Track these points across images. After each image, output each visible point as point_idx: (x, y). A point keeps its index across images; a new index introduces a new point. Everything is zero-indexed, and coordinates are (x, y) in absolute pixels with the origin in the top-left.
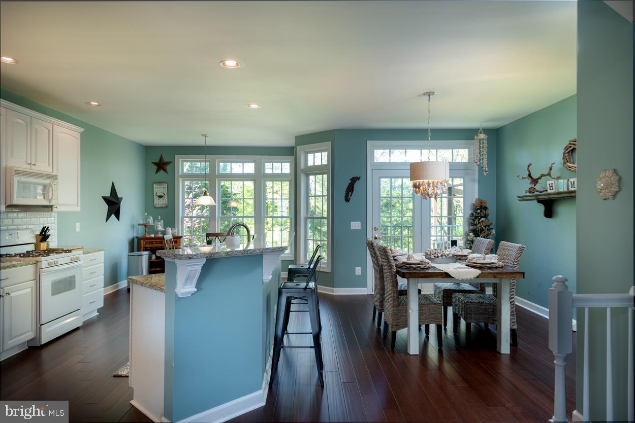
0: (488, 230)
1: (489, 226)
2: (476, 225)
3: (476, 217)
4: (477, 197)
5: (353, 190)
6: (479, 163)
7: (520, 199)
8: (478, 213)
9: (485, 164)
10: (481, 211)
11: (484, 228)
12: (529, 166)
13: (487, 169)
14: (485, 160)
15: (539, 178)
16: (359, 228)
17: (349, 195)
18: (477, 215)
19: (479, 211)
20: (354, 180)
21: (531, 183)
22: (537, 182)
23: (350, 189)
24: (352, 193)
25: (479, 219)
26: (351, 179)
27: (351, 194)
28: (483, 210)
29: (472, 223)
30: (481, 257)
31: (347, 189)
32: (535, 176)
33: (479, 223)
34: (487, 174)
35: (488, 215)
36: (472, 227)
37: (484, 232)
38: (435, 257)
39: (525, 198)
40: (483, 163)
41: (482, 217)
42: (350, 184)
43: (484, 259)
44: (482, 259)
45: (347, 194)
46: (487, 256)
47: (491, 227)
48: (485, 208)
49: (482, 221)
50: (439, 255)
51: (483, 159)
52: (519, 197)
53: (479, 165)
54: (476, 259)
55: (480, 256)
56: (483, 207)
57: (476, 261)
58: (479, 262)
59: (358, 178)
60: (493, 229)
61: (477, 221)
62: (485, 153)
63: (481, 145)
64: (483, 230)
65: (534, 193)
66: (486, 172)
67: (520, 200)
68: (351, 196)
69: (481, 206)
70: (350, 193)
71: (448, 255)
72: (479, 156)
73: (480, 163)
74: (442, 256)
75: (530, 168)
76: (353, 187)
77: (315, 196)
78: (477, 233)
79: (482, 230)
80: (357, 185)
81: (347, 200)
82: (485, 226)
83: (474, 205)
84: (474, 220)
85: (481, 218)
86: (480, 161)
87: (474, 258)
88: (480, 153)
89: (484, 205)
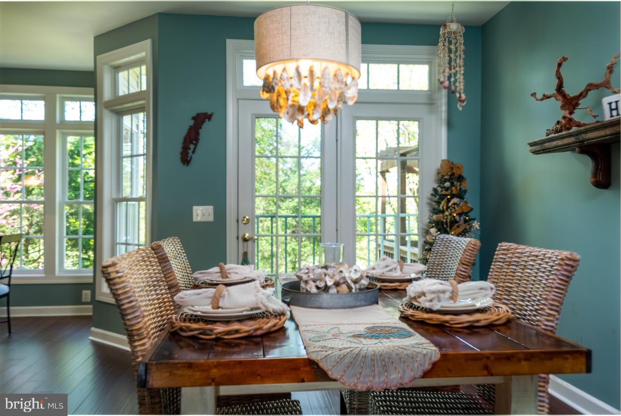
0: (465, 221)
1: (466, 214)
2: (443, 212)
3: (442, 197)
4: (444, 156)
5: (197, 139)
6: (447, 83)
7: (534, 148)
8: (447, 189)
9: (460, 86)
10: (452, 184)
11: (457, 218)
12: (560, 65)
13: (463, 96)
14: (460, 77)
15: (582, 95)
16: (211, 219)
17: (190, 152)
18: (444, 192)
19: (447, 184)
20: (201, 119)
21: (563, 107)
22: (577, 104)
23: (192, 138)
24: (196, 145)
25: (449, 201)
26: (193, 118)
27: (195, 149)
28: (455, 183)
29: (434, 209)
30: (444, 292)
31: (185, 138)
32: (572, 90)
33: (448, 208)
34: (463, 107)
35: (465, 191)
36: (435, 217)
37: (458, 227)
38: (318, 288)
39: (547, 145)
40: (455, 81)
41: (453, 196)
42: (192, 127)
43: (453, 296)
44: (448, 295)
45: (185, 149)
46: (461, 286)
47: (472, 215)
48: (460, 178)
49: (454, 204)
50: (330, 283)
51: (455, 74)
52: (531, 145)
53: (449, 88)
54: (429, 297)
55: (441, 287)
56: (456, 175)
57: (427, 305)
58: (437, 306)
59: (208, 117)
60: (474, 219)
61: (443, 203)
62: (460, 62)
63: (452, 47)
64: (456, 222)
65: (569, 129)
66: (463, 101)
67: (535, 152)
68: (193, 152)
69: (453, 174)
70: (192, 146)
71: (356, 282)
72: (447, 70)
73: (450, 82)
74: (337, 284)
75: (561, 70)
76: (198, 134)
77: (132, 156)
78: (443, 227)
79: (454, 222)
80: (206, 130)
81: (185, 159)
82: (460, 215)
83: (438, 173)
84: (439, 203)
85: (452, 198)
86: (449, 77)
87: (424, 294)
88: (450, 63)
89: (457, 172)
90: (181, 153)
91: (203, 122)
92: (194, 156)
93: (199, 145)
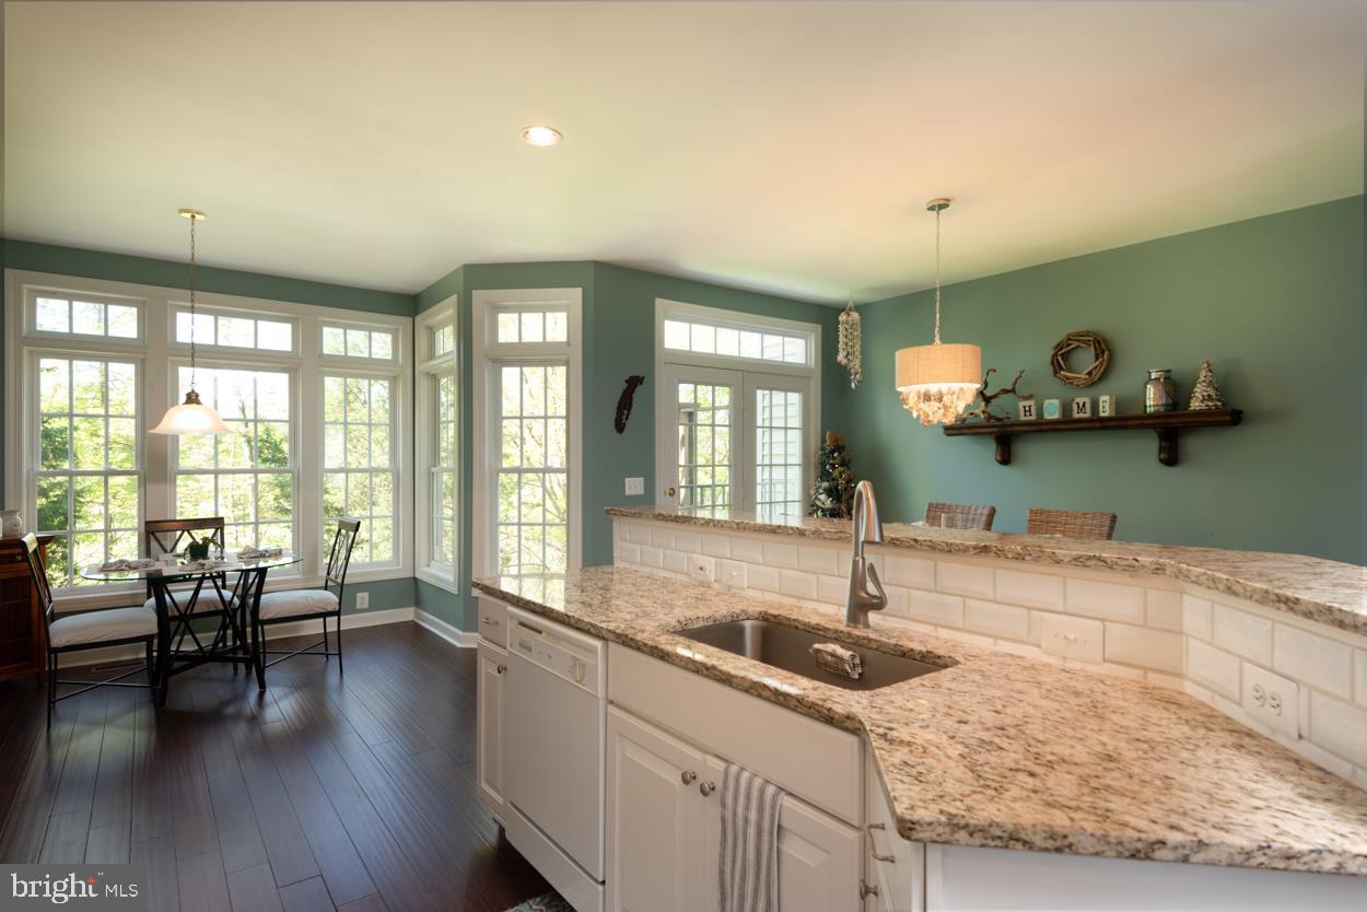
1: (852, 481)
2: (837, 480)
3: (832, 466)
5: (630, 405)
8: (835, 459)
10: (839, 455)
15: (995, 396)
16: (641, 490)
17: (624, 417)
18: (832, 461)
19: (836, 454)
20: (634, 382)
23: (625, 404)
24: (629, 411)
25: (837, 470)
26: (627, 381)
27: (628, 414)
28: (841, 453)
31: (620, 403)
41: (839, 465)
42: (625, 391)
45: (619, 414)
48: (844, 449)
49: (841, 472)
56: (840, 446)
59: (641, 380)
67: (950, 435)
68: (627, 419)
70: (626, 412)
76: (631, 399)
80: (638, 395)
81: (620, 427)
89: (840, 443)
90: (616, 420)
91: (636, 385)
92: (627, 422)
93: (632, 411)
